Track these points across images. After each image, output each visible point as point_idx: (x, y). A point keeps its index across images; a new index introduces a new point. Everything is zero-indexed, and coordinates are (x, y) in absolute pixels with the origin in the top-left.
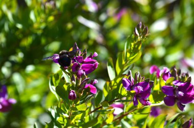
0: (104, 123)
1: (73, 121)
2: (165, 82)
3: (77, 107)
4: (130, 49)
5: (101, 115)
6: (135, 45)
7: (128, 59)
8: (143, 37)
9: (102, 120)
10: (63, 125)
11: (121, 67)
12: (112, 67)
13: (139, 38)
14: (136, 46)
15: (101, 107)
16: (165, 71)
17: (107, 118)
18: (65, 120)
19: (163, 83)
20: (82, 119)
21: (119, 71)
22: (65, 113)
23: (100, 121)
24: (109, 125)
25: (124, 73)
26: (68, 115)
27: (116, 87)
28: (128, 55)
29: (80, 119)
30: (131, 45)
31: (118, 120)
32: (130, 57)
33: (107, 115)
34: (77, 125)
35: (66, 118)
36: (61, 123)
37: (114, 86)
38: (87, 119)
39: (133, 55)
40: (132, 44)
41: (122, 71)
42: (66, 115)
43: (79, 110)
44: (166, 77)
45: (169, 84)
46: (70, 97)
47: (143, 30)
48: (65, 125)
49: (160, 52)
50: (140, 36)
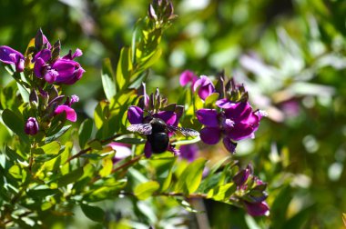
0: (97, 176)
1: (39, 174)
2: (203, 102)
3: (44, 148)
4: (143, 42)
5: (92, 162)
6: (150, 36)
7: (138, 61)
8: (164, 22)
9: (91, 171)
10: (20, 180)
11: (127, 75)
12: (109, 75)
13: (157, 23)
14: (153, 38)
15: (89, 149)
16: (203, 83)
17: (102, 167)
18: (24, 172)
19: (200, 104)
20: (56, 170)
21: (122, 82)
22: (22, 160)
23: (87, 173)
24: (105, 179)
25: (132, 86)
26: (28, 162)
27: (117, 111)
28: (139, 53)
29: (51, 169)
30: (143, 36)
31: (121, 170)
32: (143, 56)
33: (102, 162)
34: (47, 181)
35: (25, 168)
36: (16, 176)
37: (113, 109)
38: (65, 169)
39: (148, 54)
40: (146, 33)
41: (128, 84)
42: (26, 164)
43: (47, 153)
44: (204, 93)
45: (210, 106)
46: (28, 130)
47: (165, 9)
48: (23, 181)
49: (200, 48)
50: (159, 20)
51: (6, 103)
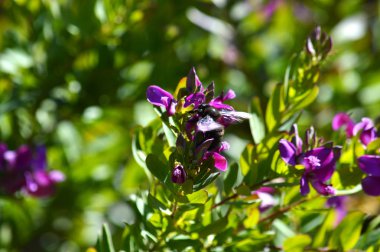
0: (241, 226)
1: (180, 222)
2: (364, 147)
3: (189, 196)
4: (297, 80)
5: (235, 211)
6: (306, 73)
7: (290, 100)
8: (323, 58)
9: (235, 221)
10: (160, 229)
11: (278, 115)
12: (258, 115)
13: (314, 59)
14: (309, 76)
15: (235, 196)
16: (365, 126)
17: (246, 217)
18: (165, 220)
19: (361, 150)
20: (198, 219)
21: (271, 123)
22: (165, 208)
23: (232, 223)
24: (249, 230)
25: (283, 128)
26: (171, 210)
27: (266, 156)
28: (292, 92)
29: (193, 217)
30: (298, 74)
31: (268, 221)
32: (296, 95)
33: (247, 211)
34: (188, 229)
35: (167, 217)
36: (156, 225)
37: (261, 153)
38: (206, 219)
39: (302, 93)
40: (301, 71)
41: (279, 125)
42: (168, 212)
43: (192, 202)
44: (366, 138)
45: (373, 152)
46: (174, 179)
47: (324, 43)
48: (164, 230)
50: (317, 55)
51: (145, 144)
